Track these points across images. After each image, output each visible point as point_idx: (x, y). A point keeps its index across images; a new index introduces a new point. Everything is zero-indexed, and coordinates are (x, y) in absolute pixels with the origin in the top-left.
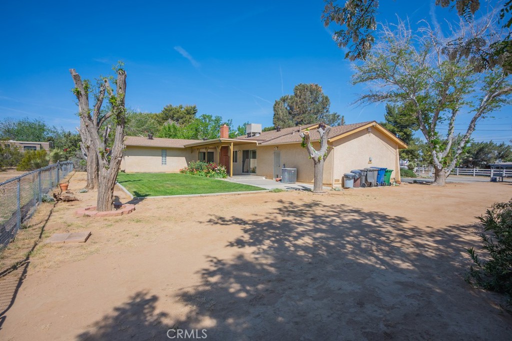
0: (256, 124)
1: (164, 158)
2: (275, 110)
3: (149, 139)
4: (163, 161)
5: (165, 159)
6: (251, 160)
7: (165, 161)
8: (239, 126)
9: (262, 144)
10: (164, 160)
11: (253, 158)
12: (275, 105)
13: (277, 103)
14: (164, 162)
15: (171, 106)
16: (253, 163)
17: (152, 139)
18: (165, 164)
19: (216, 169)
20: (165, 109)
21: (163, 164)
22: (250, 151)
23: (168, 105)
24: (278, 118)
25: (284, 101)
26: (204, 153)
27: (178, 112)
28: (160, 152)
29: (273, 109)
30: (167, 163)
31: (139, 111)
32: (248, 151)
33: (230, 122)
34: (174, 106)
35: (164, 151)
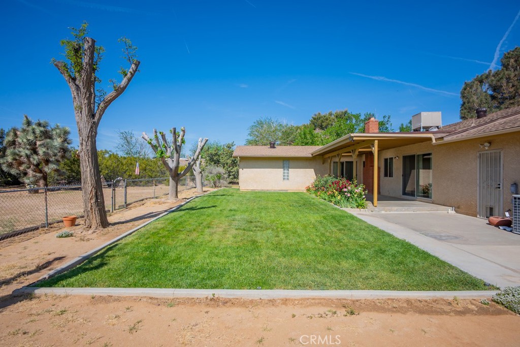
0: (430, 113)
1: (286, 171)
2: (463, 97)
3: (271, 147)
4: (284, 176)
5: (288, 173)
6: (421, 171)
7: (288, 176)
8: (402, 125)
9: (445, 139)
10: (286, 174)
11: (424, 168)
12: (465, 89)
13: (468, 86)
14: (286, 177)
15: (320, 114)
16: (425, 177)
17: (274, 147)
18: (288, 179)
19: (345, 190)
20: (313, 118)
21: (284, 179)
22: (418, 156)
23: (317, 113)
24: (470, 108)
25: (481, 81)
26: (342, 164)
27: (327, 119)
28: (281, 163)
29: (460, 95)
30: (290, 178)
31: (284, 122)
32: (413, 156)
33: (386, 119)
34: (322, 114)
35: (287, 162)
